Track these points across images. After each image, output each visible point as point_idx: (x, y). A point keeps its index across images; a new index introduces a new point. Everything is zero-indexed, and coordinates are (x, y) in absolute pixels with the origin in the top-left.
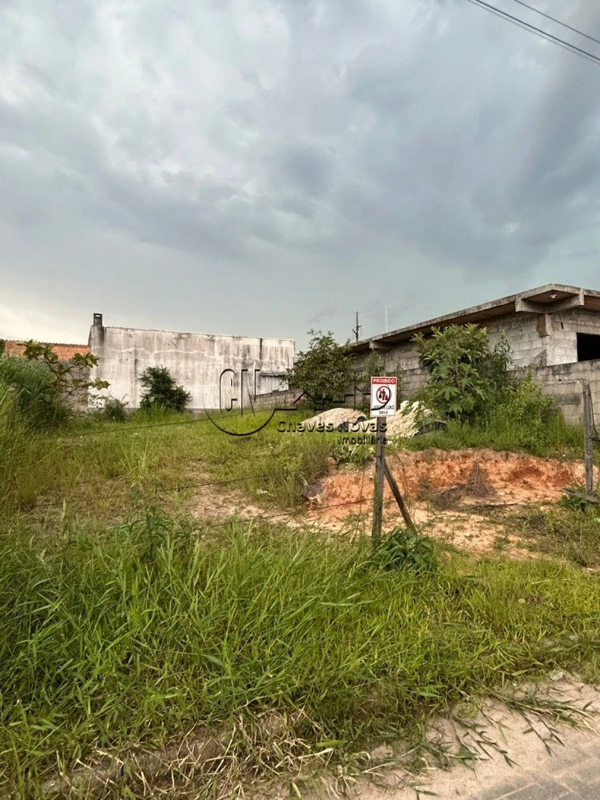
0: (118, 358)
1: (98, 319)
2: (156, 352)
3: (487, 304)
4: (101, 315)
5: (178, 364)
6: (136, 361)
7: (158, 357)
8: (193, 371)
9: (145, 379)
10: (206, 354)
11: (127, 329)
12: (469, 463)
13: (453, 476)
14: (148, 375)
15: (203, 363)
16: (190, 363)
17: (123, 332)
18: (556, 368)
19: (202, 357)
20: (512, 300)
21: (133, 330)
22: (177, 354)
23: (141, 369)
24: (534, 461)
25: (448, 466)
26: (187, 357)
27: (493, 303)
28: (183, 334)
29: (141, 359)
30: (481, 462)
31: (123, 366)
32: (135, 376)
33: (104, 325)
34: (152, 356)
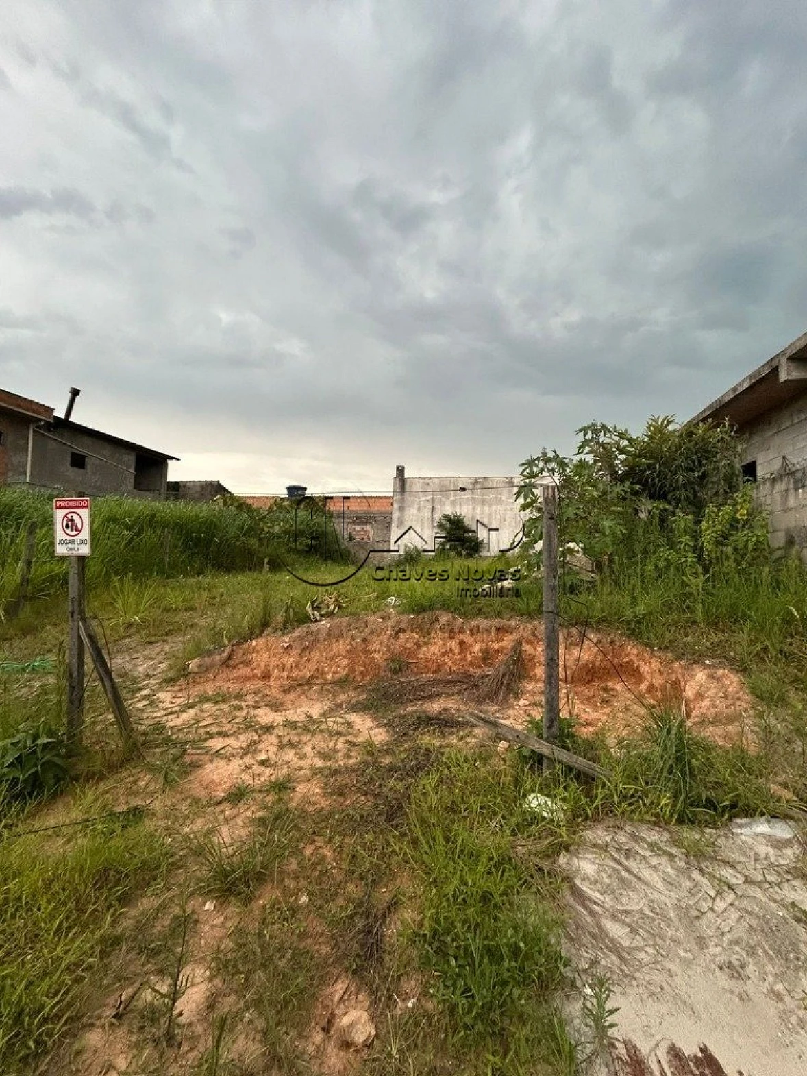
0: (416, 506)
1: (400, 470)
2: (452, 499)
3: (743, 381)
4: (403, 467)
5: (474, 508)
6: (433, 509)
7: (453, 503)
8: (490, 515)
9: (441, 526)
10: (504, 498)
11: (425, 478)
12: (508, 641)
13: (464, 659)
14: (444, 522)
15: (501, 508)
16: (487, 508)
17: (421, 481)
18: (799, 475)
19: (500, 502)
20: (774, 364)
21: (430, 478)
22: (473, 499)
23: (438, 516)
24: (632, 651)
25: (462, 643)
26: (483, 502)
27: (750, 377)
28: (480, 478)
29: (438, 507)
30: (528, 642)
31: (421, 514)
32: (432, 524)
33: (406, 476)
34: (448, 503)
